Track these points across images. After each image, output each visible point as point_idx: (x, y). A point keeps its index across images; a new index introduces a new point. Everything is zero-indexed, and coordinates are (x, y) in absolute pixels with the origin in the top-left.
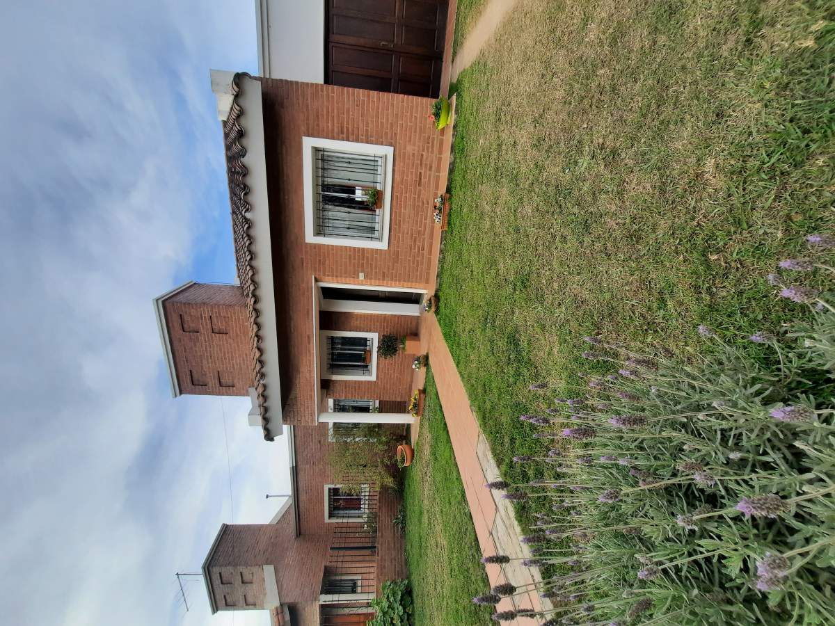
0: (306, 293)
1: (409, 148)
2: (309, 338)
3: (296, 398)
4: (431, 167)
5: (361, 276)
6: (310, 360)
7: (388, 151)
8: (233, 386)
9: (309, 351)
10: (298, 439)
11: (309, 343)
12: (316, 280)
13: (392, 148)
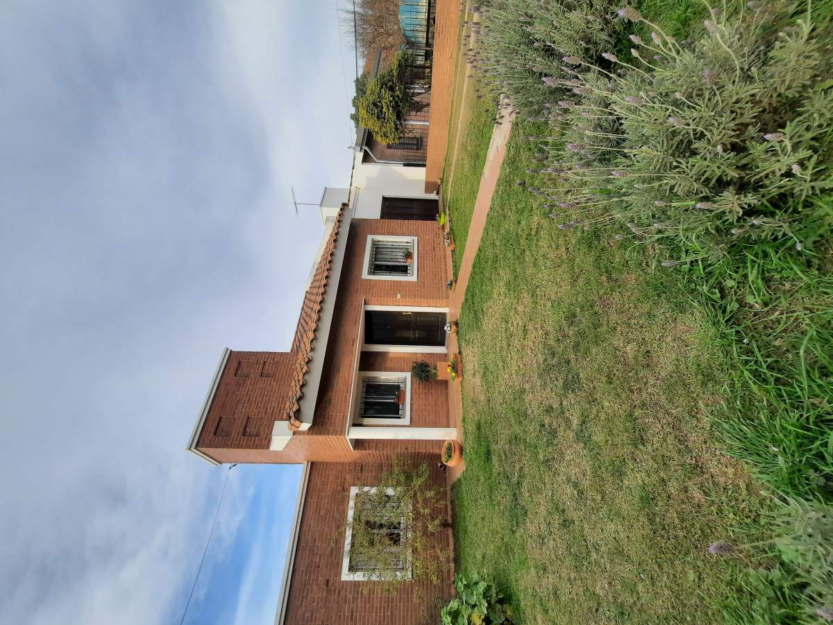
0: (357, 309)
1: (426, 237)
2: (354, 341)
3: (330, 402)
4: (439, 244)
5: (399, 296)
6: (351, 361)
7: (416, 239)
8: (257, 435)
9: (352, 352)
10: (298, 577)
11: (353, 345)
12: (365, 304)
13: (416, 238)
